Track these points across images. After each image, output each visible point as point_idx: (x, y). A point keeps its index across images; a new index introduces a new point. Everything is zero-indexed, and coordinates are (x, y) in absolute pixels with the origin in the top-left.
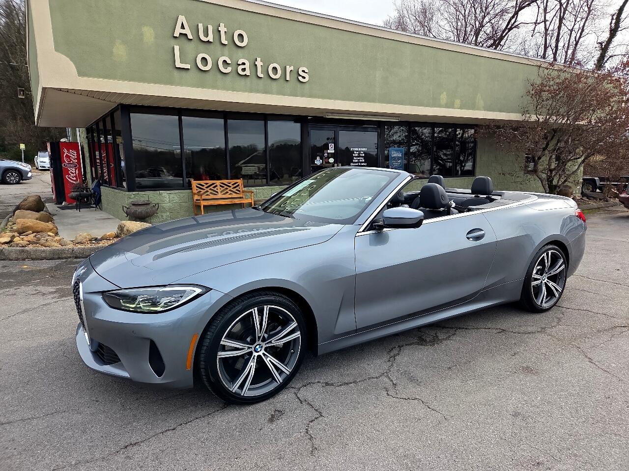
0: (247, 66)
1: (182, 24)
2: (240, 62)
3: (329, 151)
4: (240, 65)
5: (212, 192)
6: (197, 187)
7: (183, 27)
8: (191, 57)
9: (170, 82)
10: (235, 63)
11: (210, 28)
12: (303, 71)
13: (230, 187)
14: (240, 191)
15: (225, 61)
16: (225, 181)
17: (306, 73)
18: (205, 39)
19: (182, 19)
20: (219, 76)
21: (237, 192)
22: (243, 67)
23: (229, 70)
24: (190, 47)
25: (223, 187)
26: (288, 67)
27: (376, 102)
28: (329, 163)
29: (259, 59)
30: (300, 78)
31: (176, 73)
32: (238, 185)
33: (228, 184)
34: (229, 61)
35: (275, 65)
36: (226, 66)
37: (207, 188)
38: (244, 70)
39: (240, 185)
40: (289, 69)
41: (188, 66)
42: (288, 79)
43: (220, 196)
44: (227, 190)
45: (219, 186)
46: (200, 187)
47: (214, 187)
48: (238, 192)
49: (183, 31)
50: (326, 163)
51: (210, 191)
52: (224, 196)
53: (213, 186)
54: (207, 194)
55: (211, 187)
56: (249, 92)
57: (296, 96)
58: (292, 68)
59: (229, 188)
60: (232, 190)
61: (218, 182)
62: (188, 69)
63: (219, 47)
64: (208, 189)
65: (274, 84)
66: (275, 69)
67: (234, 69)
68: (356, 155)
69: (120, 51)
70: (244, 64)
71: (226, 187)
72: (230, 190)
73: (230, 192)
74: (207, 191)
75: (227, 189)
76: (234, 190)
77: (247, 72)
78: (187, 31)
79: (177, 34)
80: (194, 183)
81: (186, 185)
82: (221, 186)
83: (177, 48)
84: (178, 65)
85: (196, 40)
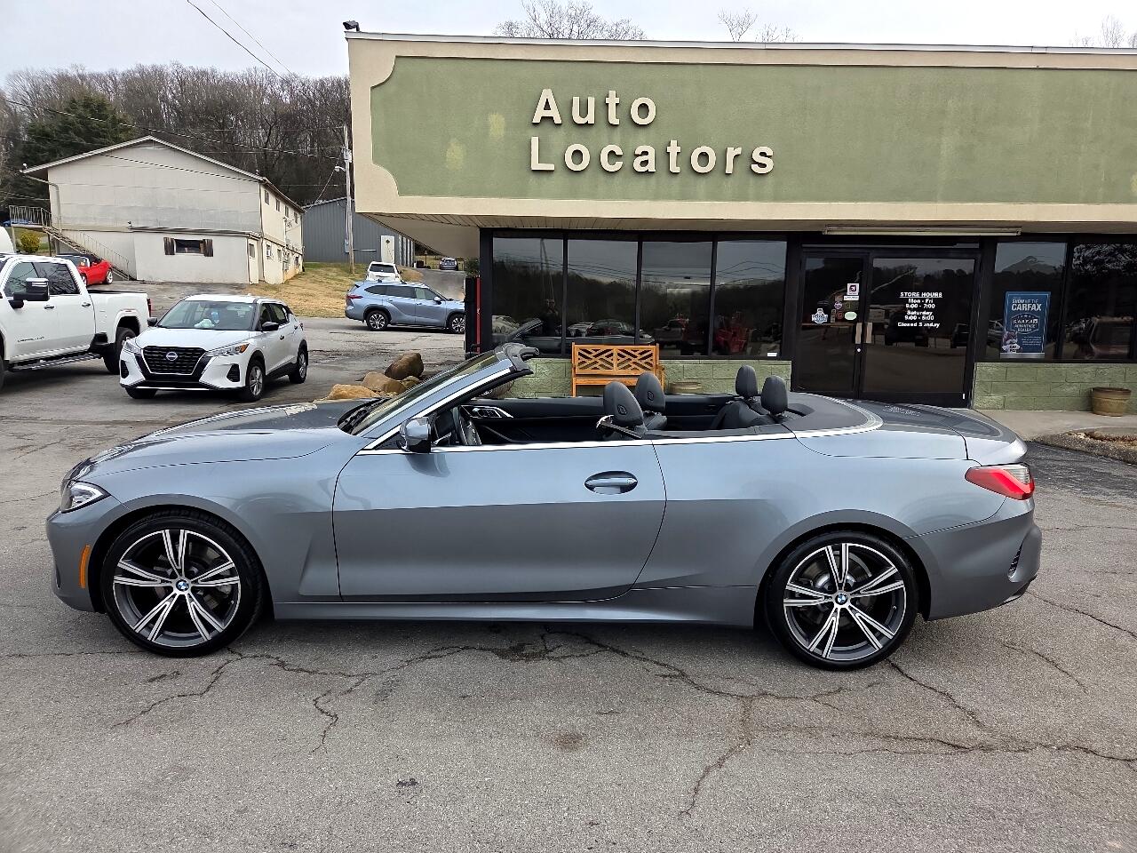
0: (651, 157)
1: (547, 103)
2: (638, 151)
3: (846, 298)
4: (638, 155)
5: (604, 364)
6: (580, 354)
7: (547, 107)
8: (557, 152)
9: (522, 194)
10: (629, 155)
11: (591, 102)
12: (763, 154)
13: (635, 357)
14: (651, 365)
15: (612, 153)
16: (628, 348)
17: (769, 157)
18: (582, 121)
19: (547, 94)
20: (602, 177)
21: (646, 366)
22: (644, 158)
23: (619, 165)
24: (557, 137)
25: (623, 357)
26: (730, 150)
27: (936, 201)
28: (844, 320)
29: (674, 143)
30: (755, 168)
31: (533, 179)
32: (651, 355)
33: (633, 353)
34: (619, 152)
35: (704, 149)
36: (613, 159)
37: (596, 356)
38: (645, 163)
39: (654, 355)
40: (731, 153)
41: (551, 167)
42: (729, 170)
43: (615, 370)
44: (630, 363)
45: (615, 355)
46: (584, 354)
47: (608, 357)
48: (648, 367)
49: (547, 113)
50: (837, 320)
51: (600, 362)
52: (623, 372)
53: (606, 354)
54: (595, 366)
55: (603, 356)
56: (650, 200)
57: (746, 199)
58: (738, 151)
59: (633, 360)
60: (639, 362)
61: (615, 349)
62: (552, 171)
63: (605, 130)
64: (597, 359)
65: (702, 182)
66: (704, 155)
67: (628, 164)
68: (913, 306)
69: (456, 154)
70: (645, 153)
71: (628, 356)
72: (634, 363)
73: (634, 366)
74: (596, 362)
75: (629, 359)
76: (642, 363)
77: (651, 167)
78: (554, 113)
79: (537, 119)
80: (576, 348)
81: (563, 350)
82: (619, 354)
83: (535, 141)
84: (536, 165)
85: (567, 124)
